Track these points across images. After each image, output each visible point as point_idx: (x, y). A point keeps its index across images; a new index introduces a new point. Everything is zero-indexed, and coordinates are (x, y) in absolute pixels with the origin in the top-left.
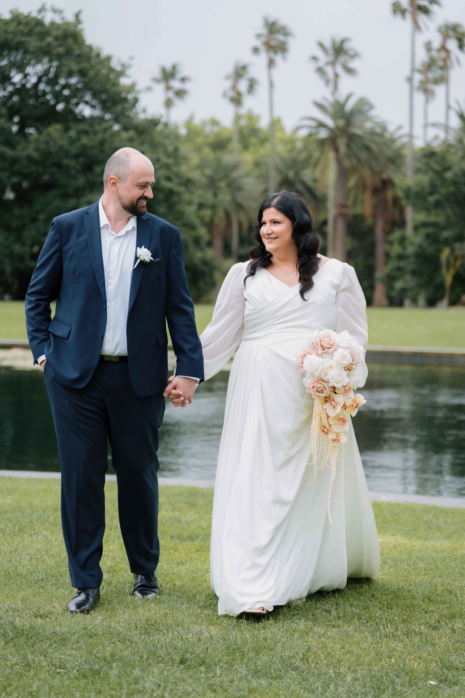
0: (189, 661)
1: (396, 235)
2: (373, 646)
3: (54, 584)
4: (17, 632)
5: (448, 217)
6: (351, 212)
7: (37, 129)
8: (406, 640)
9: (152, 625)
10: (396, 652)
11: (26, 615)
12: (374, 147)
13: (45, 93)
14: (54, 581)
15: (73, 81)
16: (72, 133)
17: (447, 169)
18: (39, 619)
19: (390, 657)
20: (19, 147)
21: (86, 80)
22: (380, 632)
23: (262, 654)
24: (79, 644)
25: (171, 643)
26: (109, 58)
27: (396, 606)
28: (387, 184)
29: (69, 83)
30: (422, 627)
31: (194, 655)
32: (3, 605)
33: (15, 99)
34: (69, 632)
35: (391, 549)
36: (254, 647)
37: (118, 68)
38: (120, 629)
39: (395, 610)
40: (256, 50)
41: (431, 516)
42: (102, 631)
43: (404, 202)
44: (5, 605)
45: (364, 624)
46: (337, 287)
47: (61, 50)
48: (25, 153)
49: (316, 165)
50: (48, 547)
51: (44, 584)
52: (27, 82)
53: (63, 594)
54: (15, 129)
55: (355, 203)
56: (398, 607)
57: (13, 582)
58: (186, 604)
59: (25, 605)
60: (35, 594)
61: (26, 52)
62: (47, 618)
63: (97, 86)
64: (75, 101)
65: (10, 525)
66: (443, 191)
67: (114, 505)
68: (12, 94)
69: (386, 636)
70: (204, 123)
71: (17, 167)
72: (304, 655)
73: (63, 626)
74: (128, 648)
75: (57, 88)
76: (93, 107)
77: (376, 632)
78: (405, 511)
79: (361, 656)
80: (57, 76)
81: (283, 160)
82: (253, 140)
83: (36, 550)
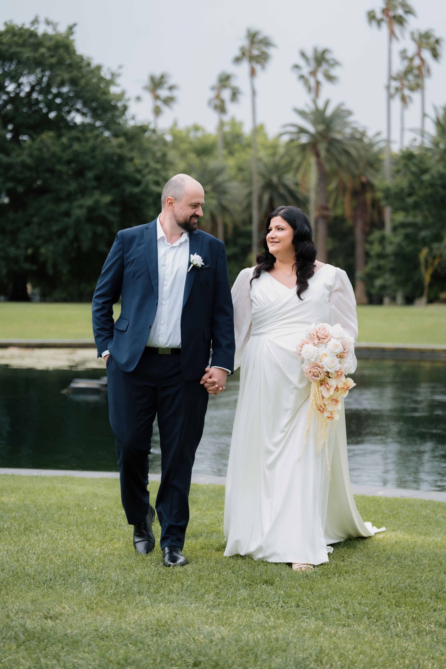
0: (203, 664)
1: (376, 235)
2: (385, 646)
3: (63, 584)
4: (29, 635)
5: (426, 218)
6: (332, 214)
7: (31, 136)
8: (418, 640)
9: (163, 626)
10: (408, 652)
11: (36, 617)
12: (353, 152)
13: (37, 102)
14: (62, 581)
15: (65, 90)
16: (64, 140)
17: (425, 171)
18: (49, 620)
19: (404, 658)
20: (14, 154)
21: (78, 89)
22: (391, 632)
23: (275, 656)
24: (91, 647)
25: (183, 645)
26: (99, 68)
27: (404, 603)
28: (366, 186)
29: (61, 91)
30: (432, 626)
31: (207, 658)
32: (13, 607)
33: (9, 107)
34: (80, 634)
35: (394, 545)
36: (266, 649)
37: (108, 77)
38: (132, 631)
39: (404, 607)
40: (237, 60)
41: (428, 511)
42: (114, 633)
43: (383, 203)
44: (15, 607)
45: (374, 623)
46: (330, 288)
47: (54, 60)
48: (19, 159)
49: (298, 169)
50: (55, 546)
51: (52, 584)
52: (20, 91)
53: (71, 595)
54: (9, 136)
55: (335, 205)
56: (406, 606)
57: (21, 583)
58: (195, 603)
59: (35, 607)
60: (44, 595)
61: (19, 62)
62: (57, 620)
63: (88, 95)
64: (67, 109)
65: (16, 523)
66: (421, 193)
67: (116, 503)
68: (6, 103)
69: (397, 635)
70: (188, 131)
71: (11, 173)
72: (317, 656)
73: (74, 627)
74: (140, 650)
75: (50, 97)
76: (84, 114)
77: (387, 631)
78: (403, 506)
79: (373, 657)
80: (49, 85)
81: (265, 165)
82: (236, 146)
83: (43, 549)
